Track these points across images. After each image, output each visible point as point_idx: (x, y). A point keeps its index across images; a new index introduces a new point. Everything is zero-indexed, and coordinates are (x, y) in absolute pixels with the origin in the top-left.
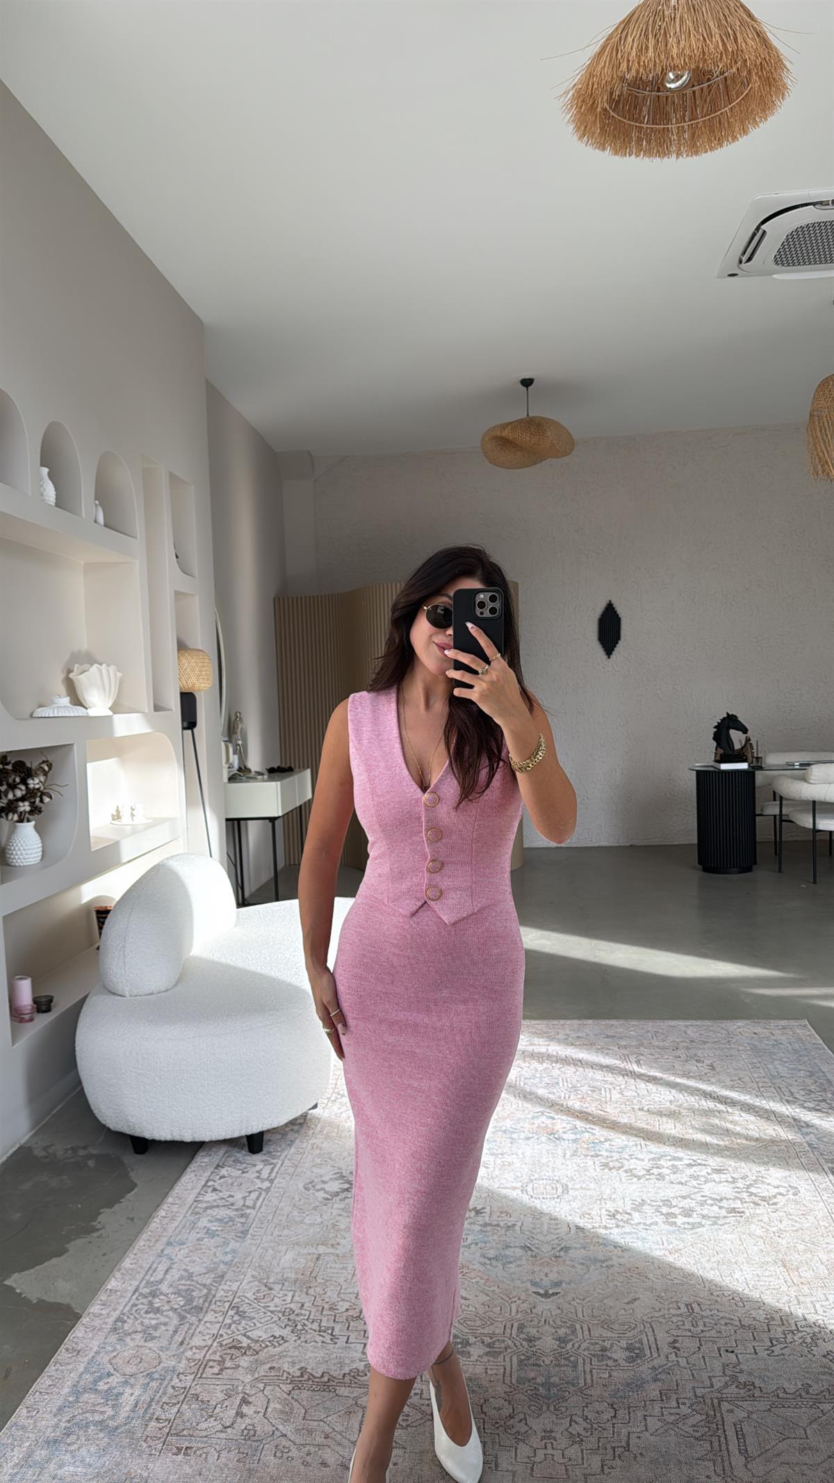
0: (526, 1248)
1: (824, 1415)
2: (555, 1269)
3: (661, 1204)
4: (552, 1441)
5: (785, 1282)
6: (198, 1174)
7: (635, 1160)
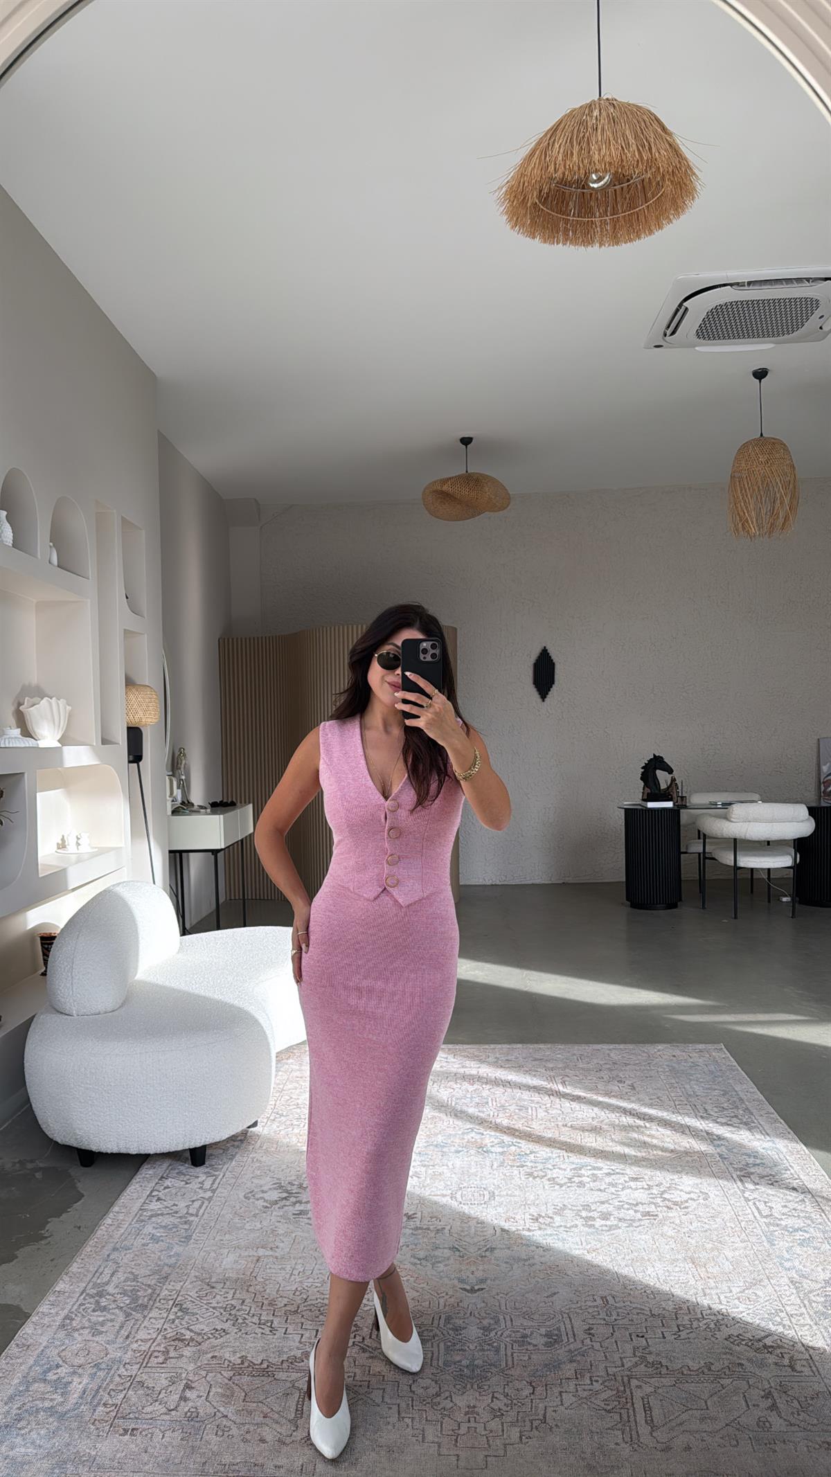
0: (454, 1249)
1: (723, 1388)
2: (481, 1268)
3: (581, 1208)
4: (475, 1415)
5: (693, 1277)
6: (143, 1185)
7: (557, 1170)
